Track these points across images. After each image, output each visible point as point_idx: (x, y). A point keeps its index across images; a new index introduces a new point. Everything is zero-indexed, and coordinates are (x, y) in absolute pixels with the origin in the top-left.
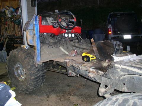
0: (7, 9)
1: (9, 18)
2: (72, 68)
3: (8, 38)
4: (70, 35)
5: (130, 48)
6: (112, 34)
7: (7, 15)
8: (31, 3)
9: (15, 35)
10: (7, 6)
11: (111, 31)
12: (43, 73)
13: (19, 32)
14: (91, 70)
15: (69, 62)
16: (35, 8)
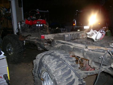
0: (2, 9)
1: (3, 16)
2: (39, 45)
3: (3, 29)
4: (39, 25)
7: (2, 14)
9: (8, 27)
10: (1, 7)
11: (75, 24)
12: (24, 50)
13: (11, 26)
14: (45, 44)
15: (36, 41)
16: (21, 8)
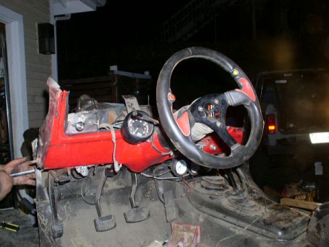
5: (322, 168)
6: (277, 130)
8: (37, 41)
11: (274, 124)
16: (51, 58)
